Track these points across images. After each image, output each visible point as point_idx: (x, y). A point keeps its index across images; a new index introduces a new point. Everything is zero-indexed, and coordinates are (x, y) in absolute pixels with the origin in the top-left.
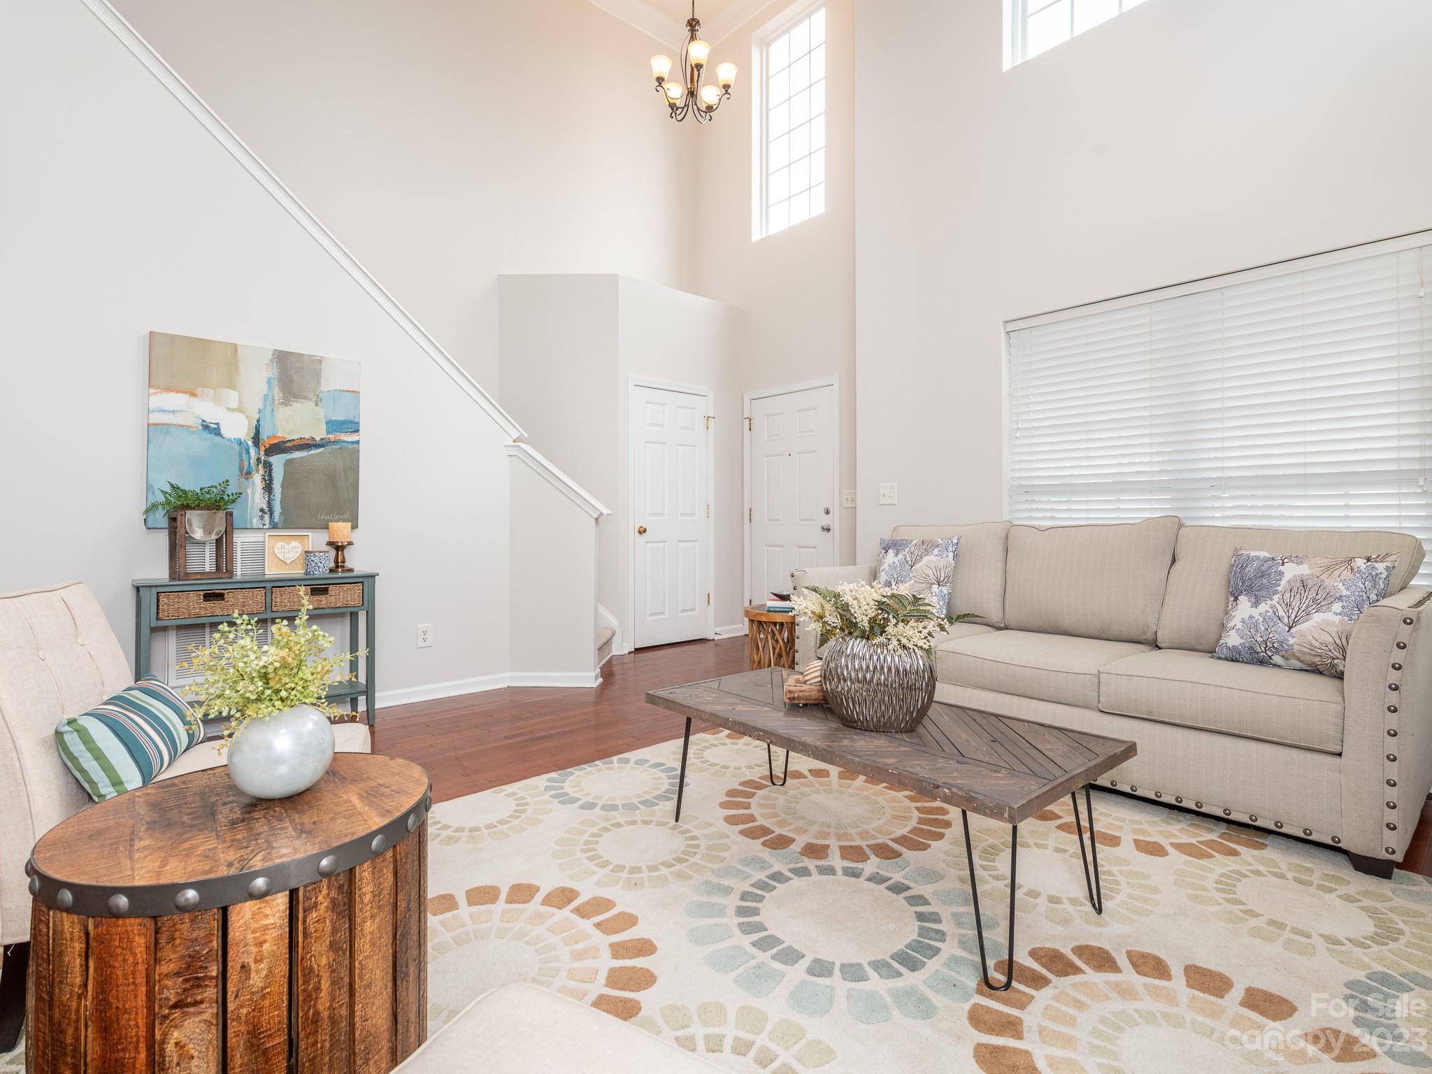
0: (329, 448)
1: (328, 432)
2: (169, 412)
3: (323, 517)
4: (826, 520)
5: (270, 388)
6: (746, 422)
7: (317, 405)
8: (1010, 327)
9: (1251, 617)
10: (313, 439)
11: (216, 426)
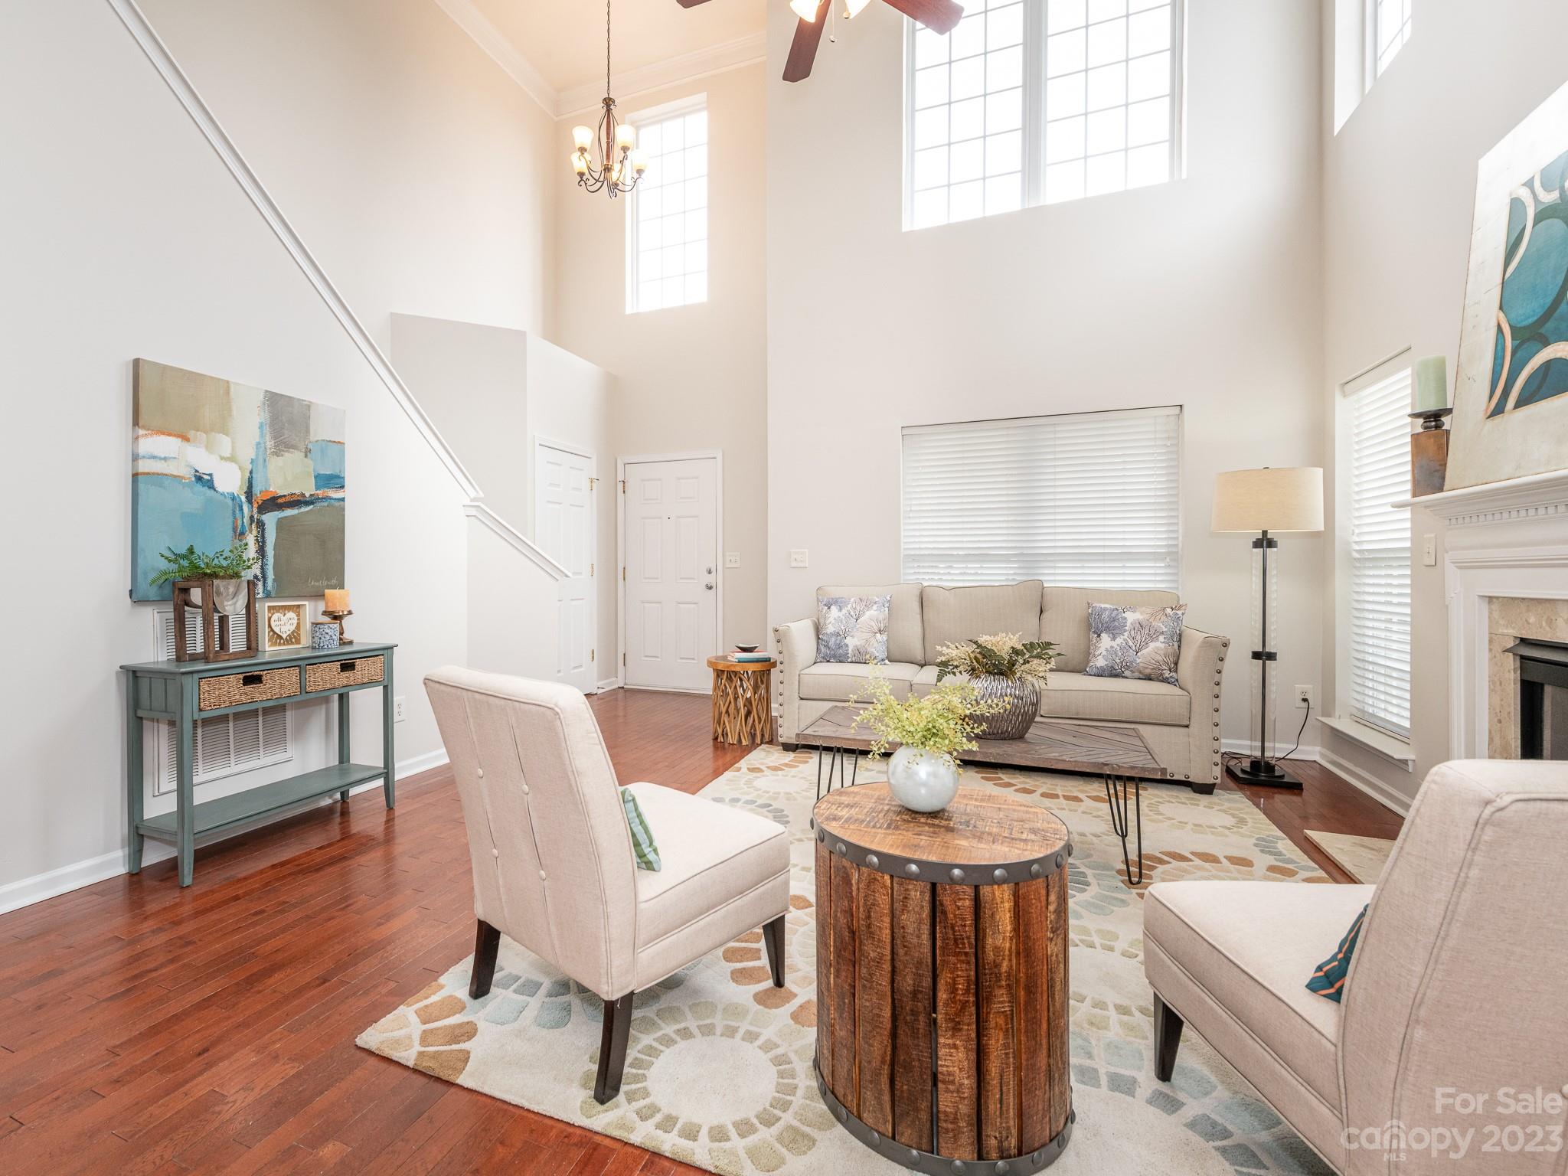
0: (318, 505)
1: (317, 489)
2: (161, 459)
3: (313, 583)
4: (710, 579)
5: (262, 435)
6: (620, 486)
7: (306, 456)
8: (906, 431)
9: (1112, 647)
10: (303, 495)
11: (208, 478)
